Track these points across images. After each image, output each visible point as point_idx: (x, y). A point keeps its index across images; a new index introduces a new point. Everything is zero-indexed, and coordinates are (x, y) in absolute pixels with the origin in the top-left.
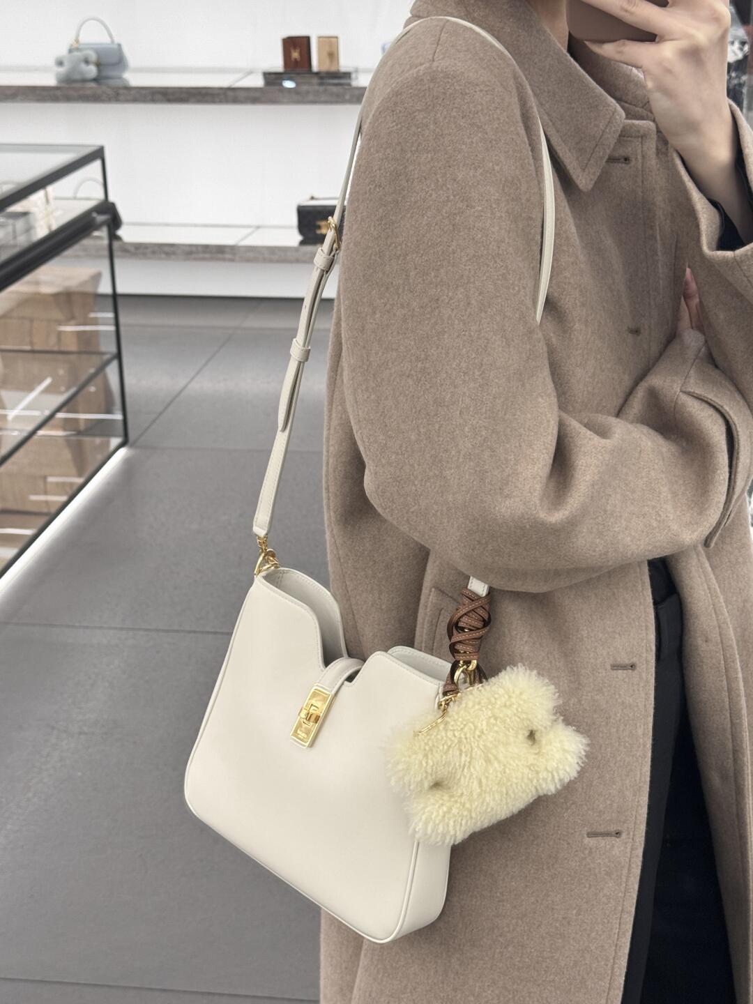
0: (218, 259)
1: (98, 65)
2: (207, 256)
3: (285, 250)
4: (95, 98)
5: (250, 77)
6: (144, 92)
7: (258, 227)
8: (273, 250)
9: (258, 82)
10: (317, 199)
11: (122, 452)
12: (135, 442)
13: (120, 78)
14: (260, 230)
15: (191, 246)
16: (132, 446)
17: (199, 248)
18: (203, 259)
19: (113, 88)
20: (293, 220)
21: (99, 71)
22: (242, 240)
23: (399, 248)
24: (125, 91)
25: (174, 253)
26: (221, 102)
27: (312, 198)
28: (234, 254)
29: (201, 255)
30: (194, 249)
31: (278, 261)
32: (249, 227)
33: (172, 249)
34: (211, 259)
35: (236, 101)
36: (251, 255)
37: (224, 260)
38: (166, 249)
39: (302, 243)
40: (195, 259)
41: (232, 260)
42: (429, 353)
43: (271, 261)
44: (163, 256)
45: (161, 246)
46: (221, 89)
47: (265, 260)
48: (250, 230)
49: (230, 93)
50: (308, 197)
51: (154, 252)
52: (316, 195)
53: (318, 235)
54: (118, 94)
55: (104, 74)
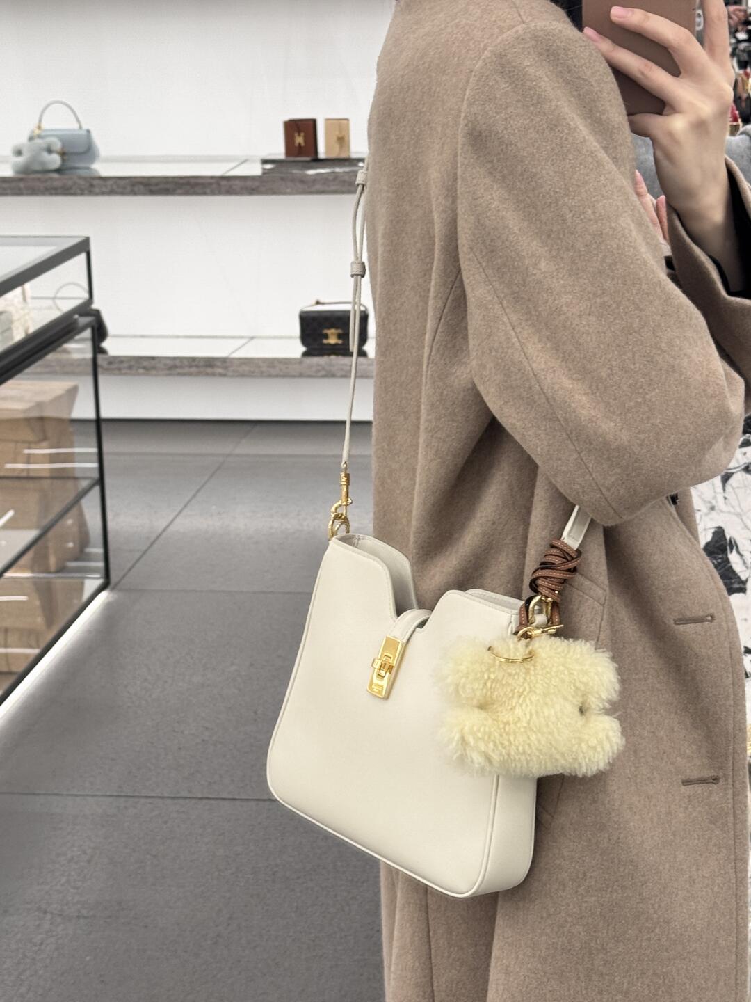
0: (207, 374)
1: (63, 154)
2: (194, 370)
3: (286, 362)
4: (66, 191)
5: (244, 165)
6: (122, 182)
7: (252, 338)
8: (272, 363)
9: (256, 170)
10: (323, 304)
11: (103, 596)
12: (117, 584)
13: (88, 168)
14: (254, 341)
15: (175, 358)
16: (113, 589)
17: (186, 363)
18: (190, 374)
19: (85, 179)
20: (296, 329)
21: (63, 160)
22: (233, 353)
23: (547, 196)
24: (101, 182)
25: (154, 368)
26: (213, 193)
27: (318, 303)
28: (226, 368)
29: (187, 370)
30: (178, 363)
31: (277, 376)
32: (242, 337)
33: (153, 362)
34: (198, 374)
35: (230, 192)
36: (246, 368)
37: (213, 375)
38: (145, 363)
39: (305, 354)
40: (179, 374)
41: (224, 375)
42: (605, 287)
43: (270, 376)
44: (141, 371)
45: (138, 359)
46: (212, 177)
47: (262, 375)
48: (244, 341)
49: (223, 183)
50: (314, 302)
51: (130, 368)
52: (322, 300)
53: (325, 345)
54: (92, 185)
55: (70, 164)
